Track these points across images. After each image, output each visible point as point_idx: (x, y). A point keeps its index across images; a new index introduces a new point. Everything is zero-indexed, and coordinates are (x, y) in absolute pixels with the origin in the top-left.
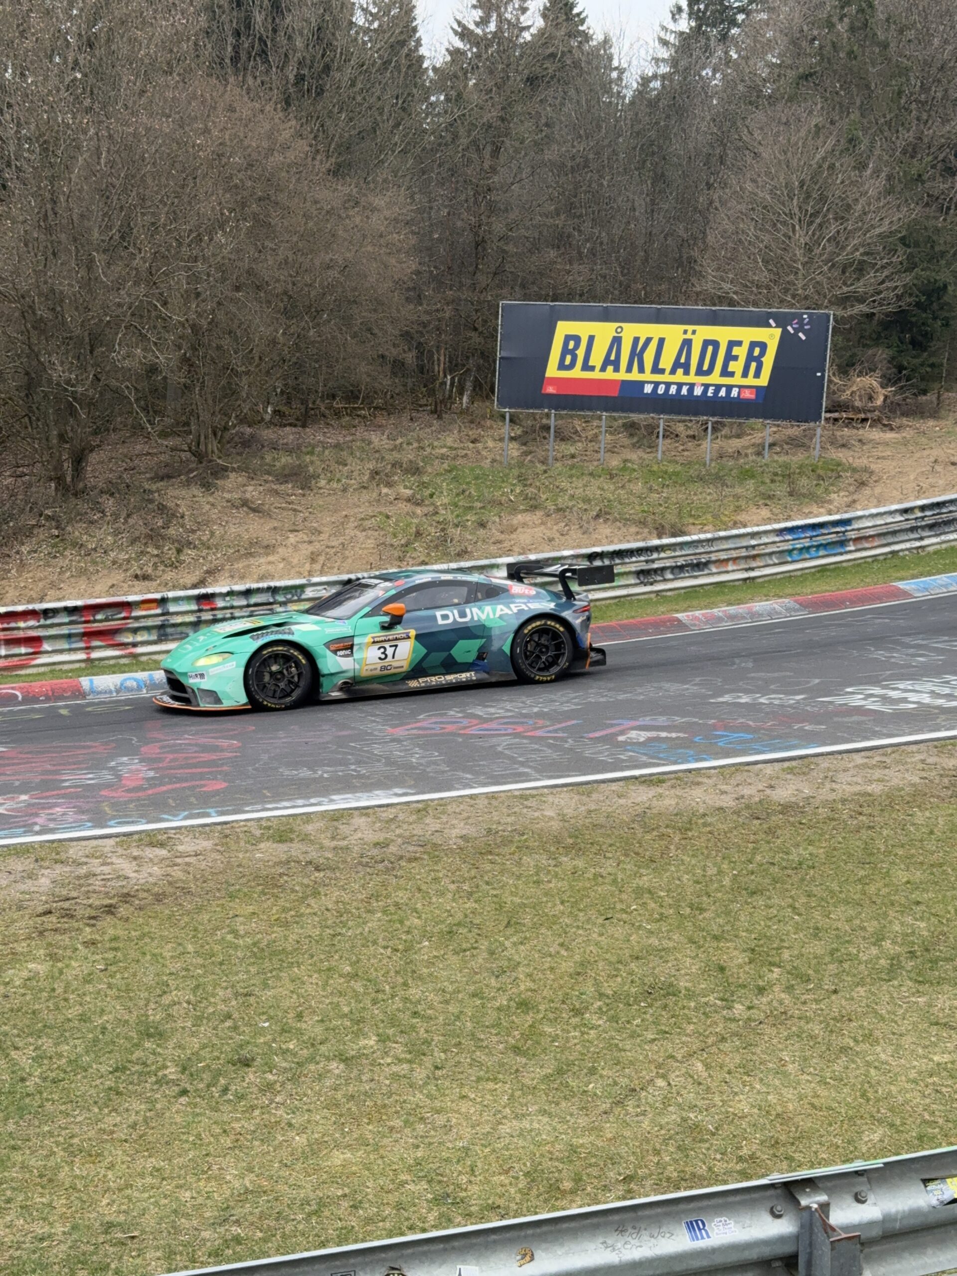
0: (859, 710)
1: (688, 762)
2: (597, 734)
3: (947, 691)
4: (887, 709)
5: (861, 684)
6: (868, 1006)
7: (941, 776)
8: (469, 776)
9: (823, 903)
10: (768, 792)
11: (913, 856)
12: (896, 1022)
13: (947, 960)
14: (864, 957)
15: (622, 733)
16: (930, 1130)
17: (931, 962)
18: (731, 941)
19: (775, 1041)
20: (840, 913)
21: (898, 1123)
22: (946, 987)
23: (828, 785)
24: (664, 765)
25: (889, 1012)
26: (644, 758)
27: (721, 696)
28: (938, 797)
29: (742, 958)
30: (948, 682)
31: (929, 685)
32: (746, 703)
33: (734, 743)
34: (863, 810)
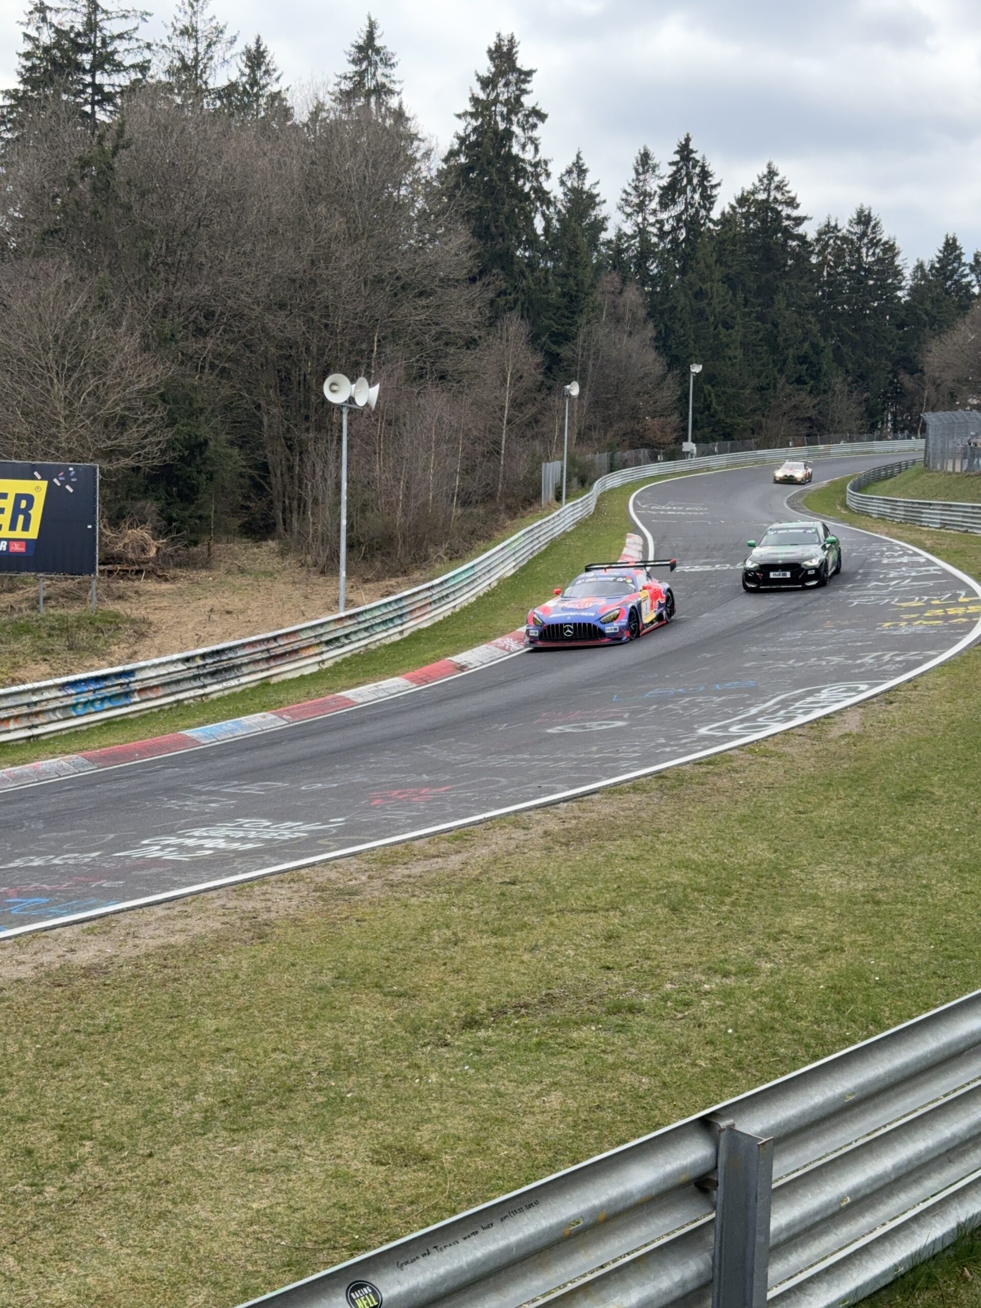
0: (156, 861)
3: (241, 834)
4: (184, 858)
5: (157, 835)
6: (184, 1164)
7: (242, 919)
9: (133, 1065)
10: (69, 956)
11: (220, 1003)
12: (213, 1176)
13: (259, 1103)
14: (177, 1114)
16: (253, 1281)
17: (244, 1107)
18: (38, 1120)
19: (90, 1220)
20: (151, 1073)
21: (222, 1279)
22: (260, 1131)
23: (130, 942)
25: (205, 1167)
27: (12, 861)
28: (240, 940)
29: (50, 1137)
30: (241, 826)
31: (223, 830)
32: (39, 866)
33: (29, 909)
34: (168, 963)
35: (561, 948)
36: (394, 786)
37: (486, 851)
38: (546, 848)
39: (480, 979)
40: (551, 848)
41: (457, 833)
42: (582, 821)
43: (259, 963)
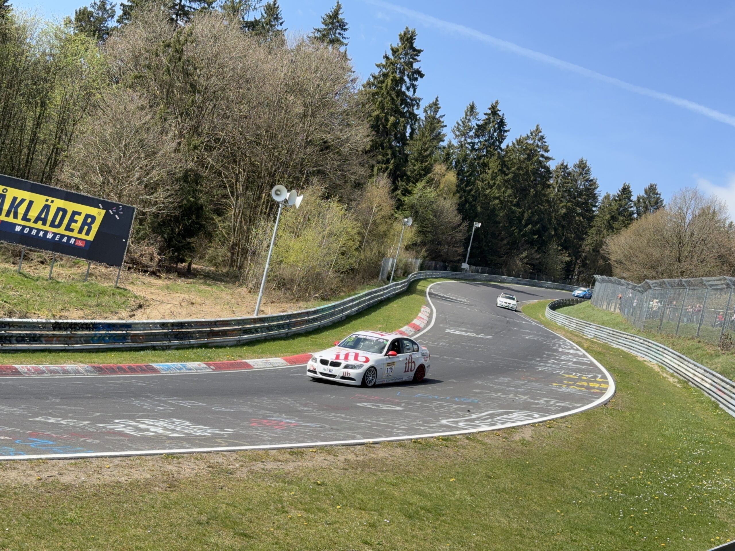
0: (120, 433)
1: (10, 455)
3: (173, 427)
4: (137, 434)
5: (124, 419)
7: (163, 475)
10: (58, 476)
11: (140, 520)
23: (95, 476)
27: (37, 417)
28: (159, 487)
30: (173, 423)
31: (163, 423)
32: (52, 423)
33: (41, 446)
34: (114, 492)
35: (341, 527)
36: (265, 417)
37: (310, 464)
38: (344, 469)
39: (292, 535)
40: (347, 469)
41: (296, 450)
42: (367, 458)
43: (168, 502)
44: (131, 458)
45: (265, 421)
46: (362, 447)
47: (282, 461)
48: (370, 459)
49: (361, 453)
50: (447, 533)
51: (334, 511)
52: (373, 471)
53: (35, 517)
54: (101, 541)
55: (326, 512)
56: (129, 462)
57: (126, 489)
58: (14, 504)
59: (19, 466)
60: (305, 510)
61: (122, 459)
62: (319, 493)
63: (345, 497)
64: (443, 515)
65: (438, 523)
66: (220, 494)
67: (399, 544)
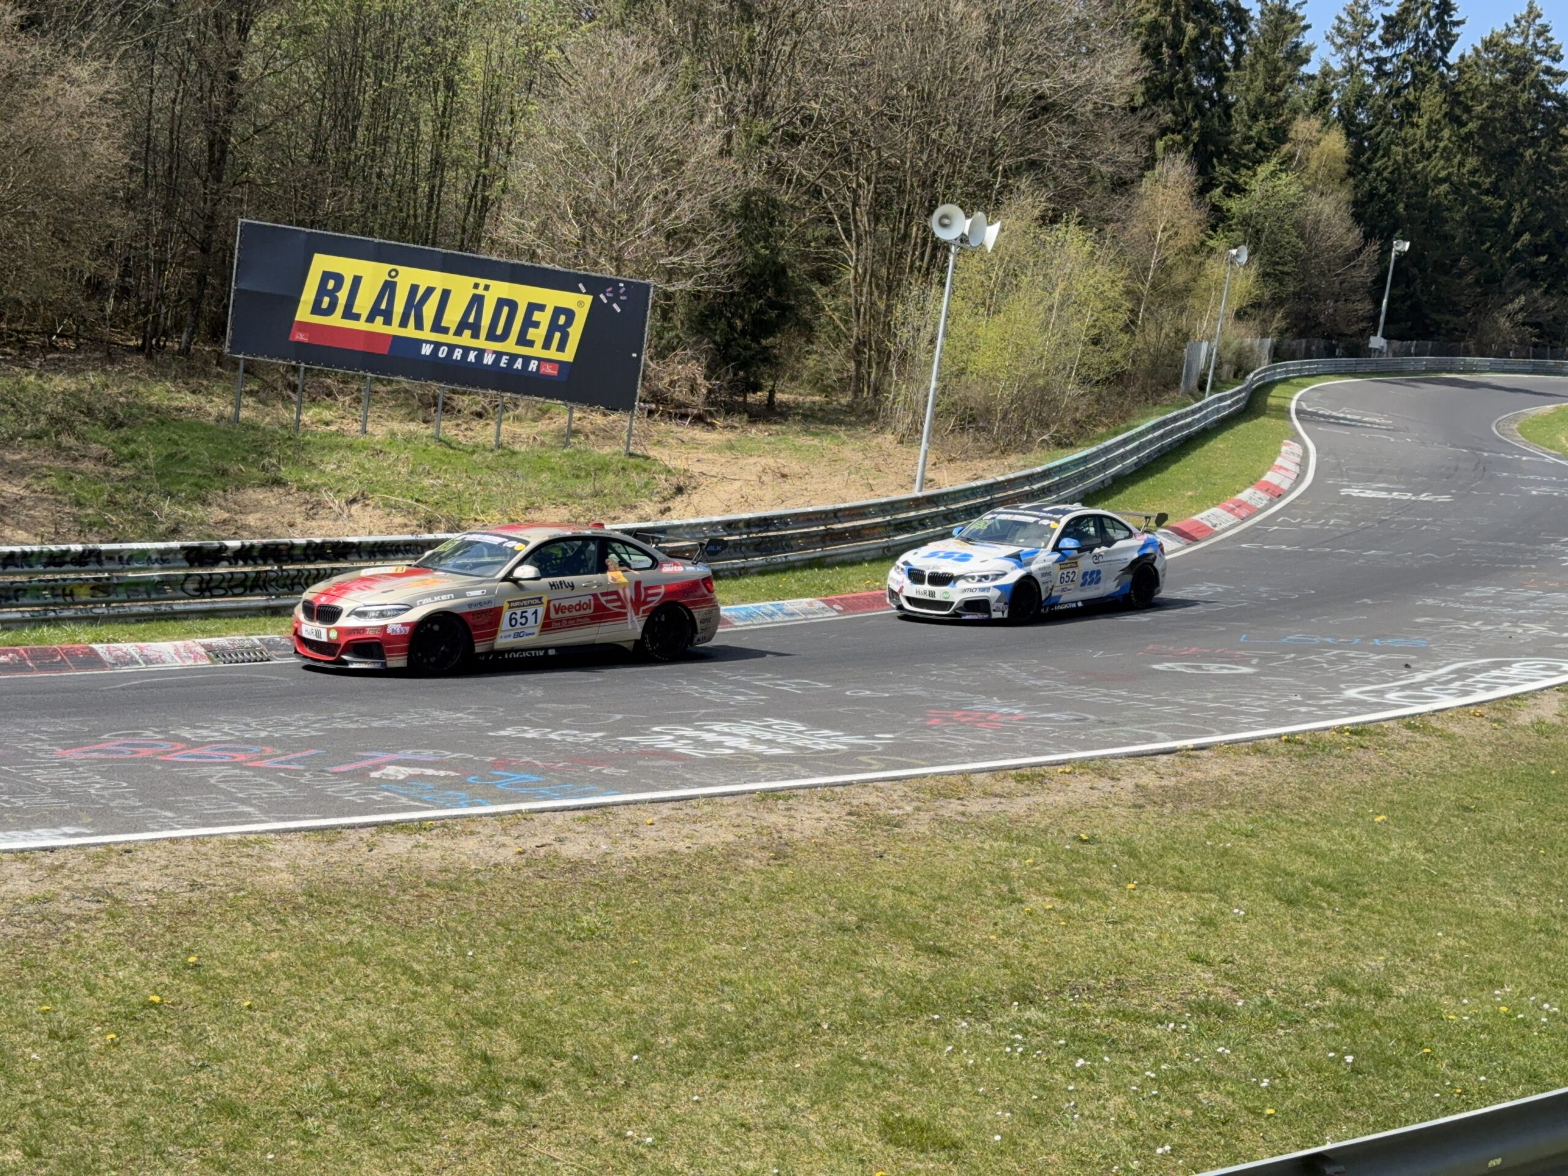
0: (666, 754)
1: (461, 806)
2: (343, 768)
3: (769, 736)
4: (699, 754)
5: (671, 723)
6: (663, 1106)
7: (759, 833)
8: (169, 814)
10: (557, 845)
11: (723, 927)
13: (756, 1049)
15: (377, 768)
17: (739, 1053)
18: (501, 1027)
24: (428, 809)
26: (404, 800)
27: (503, 729)
28: (755, 858)
29: (514, 1049)
30: (769, 726)
31: (747, 728)
32: (533, 739)
33: (516, 786)
34: (668, 872)
35: (1140, 928)
36: (957, 706)
37: (1060, 799)
38: (1135, 806)
39: (1036, 948)
40: (1141, 807)
41: (1028, 772)
42: (1185, 780)
43: (774, 888)
44: (693, 802)
45: (959, 714)
46: (1172, 757)
47: (1001, 796)
48: (1191, 783)
49: (1170, 771)
50: (1377, 934)
51: (1121, 894)
52: (1197, 807)
53: (521, 926)
54: (654, 969)
55: (1105, 898)
56: (689, 811)
57: (689, 865)
58: (479, 903)
59: (480, 829)
60: (1059, 895)
61: (677, 805)
62: (1086, 858)
63: (1144, 866)
64: (1365, 895)
65: (1355, 912)
66: (878, 869)
67: (1270, 960)
